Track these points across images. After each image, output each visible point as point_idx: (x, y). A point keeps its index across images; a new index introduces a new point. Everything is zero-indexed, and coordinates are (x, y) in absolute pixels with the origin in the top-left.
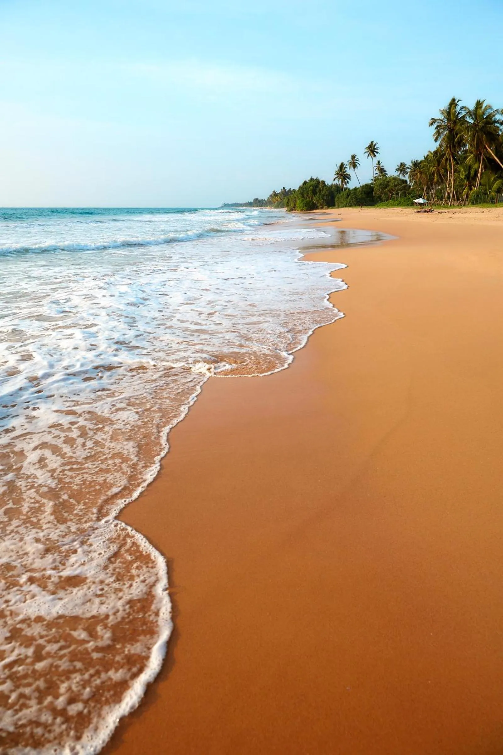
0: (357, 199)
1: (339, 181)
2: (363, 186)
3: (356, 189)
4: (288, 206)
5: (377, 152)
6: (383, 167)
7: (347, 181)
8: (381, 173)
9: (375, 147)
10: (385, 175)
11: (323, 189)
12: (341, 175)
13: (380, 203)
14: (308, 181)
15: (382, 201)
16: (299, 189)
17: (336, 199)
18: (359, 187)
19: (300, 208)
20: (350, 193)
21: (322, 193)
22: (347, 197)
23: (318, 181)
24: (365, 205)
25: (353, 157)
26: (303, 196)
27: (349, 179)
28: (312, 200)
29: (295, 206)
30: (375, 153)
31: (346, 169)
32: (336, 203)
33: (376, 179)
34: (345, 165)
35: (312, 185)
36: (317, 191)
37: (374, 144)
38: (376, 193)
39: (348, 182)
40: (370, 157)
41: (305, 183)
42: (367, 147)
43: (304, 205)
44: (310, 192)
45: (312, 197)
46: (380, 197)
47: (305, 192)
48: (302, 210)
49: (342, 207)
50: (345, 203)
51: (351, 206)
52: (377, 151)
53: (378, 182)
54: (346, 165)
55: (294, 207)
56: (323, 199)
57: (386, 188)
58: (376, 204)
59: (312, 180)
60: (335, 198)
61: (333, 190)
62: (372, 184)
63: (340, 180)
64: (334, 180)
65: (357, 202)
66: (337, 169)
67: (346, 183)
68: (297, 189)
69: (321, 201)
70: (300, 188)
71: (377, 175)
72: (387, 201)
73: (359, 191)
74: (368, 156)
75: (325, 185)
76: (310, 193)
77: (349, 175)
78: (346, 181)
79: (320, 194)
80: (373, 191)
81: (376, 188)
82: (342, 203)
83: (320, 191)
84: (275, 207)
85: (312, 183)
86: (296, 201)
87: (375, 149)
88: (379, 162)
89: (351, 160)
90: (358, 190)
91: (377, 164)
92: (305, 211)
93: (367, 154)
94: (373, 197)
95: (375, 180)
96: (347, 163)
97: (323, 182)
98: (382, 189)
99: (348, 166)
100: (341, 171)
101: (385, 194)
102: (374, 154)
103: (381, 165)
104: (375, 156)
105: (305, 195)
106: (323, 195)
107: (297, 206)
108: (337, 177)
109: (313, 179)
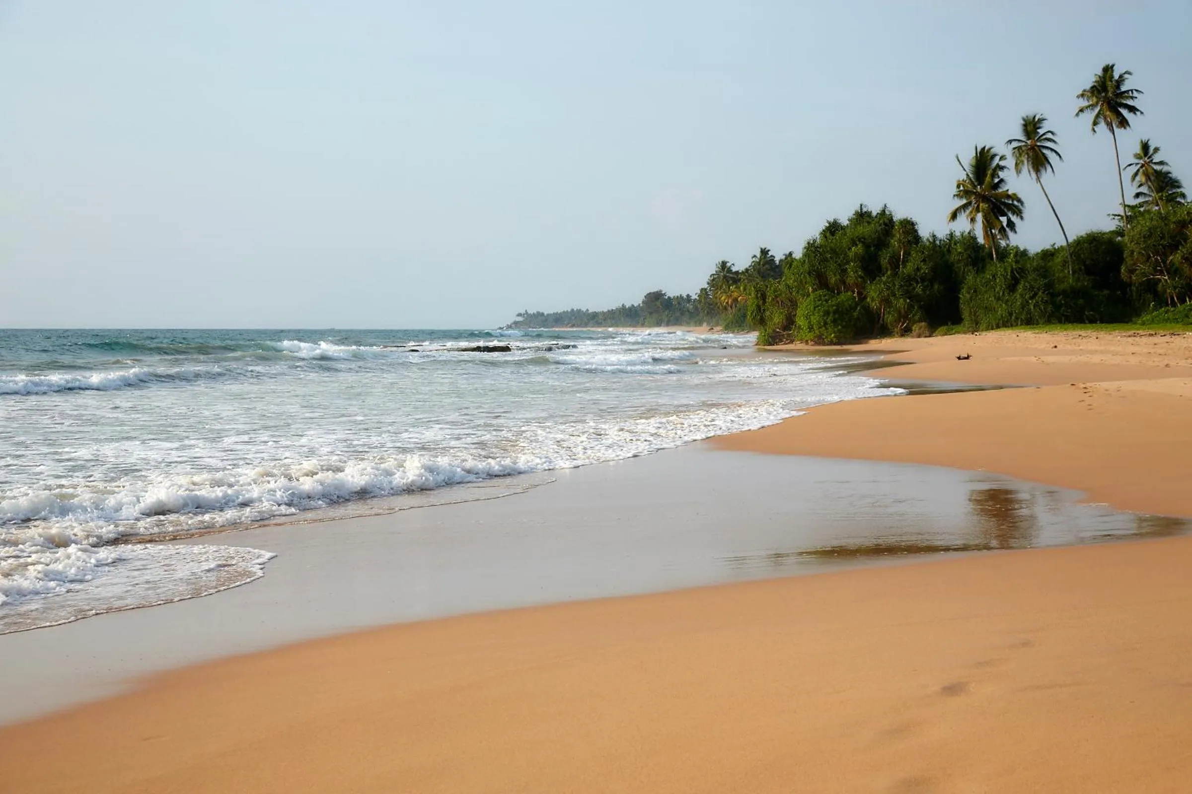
0: (1053, 295)
1: (973, 220)
2: (1079, 242)
3: (1048, 255)
4: (761, 321)
5: (1132, 109)
6: (1165, 169)
7: (1009, 221)
8: (1160, 189)
9: (1123, 89)
10: (1171, 199)
11: (907, 254)
12: (984, 198)
13: (1156, 308)
14: (844, 222)
15: (1161, 301)
16: (805, 255)
17: (964, 295)
18: (1064, 244)
19: (811, 328)
20: (1022, 271)
21: (908, 269)
22: (1012, 288)
23: (886, 221)
24: (1092, 321)
25: (1031, 126)
26: (822, 282)
27: (1018, 212)
28: (862, 297)
29: (789, 323)
30: (1124, 112)
31: (1002, 174)
32: (966, 314)
33: (1132, 215)
34: (996, 160)
35: (861, 239)
36: (884, 261)
37: (1116, 77)
38: (1132, 271)
39: (1011, 225)
40: (1102, 127)
41: (833, 228)
42: (1088, 86)
43: (830, 319)
44: (851, 267)
45: (861, 288)
46: (1151, 287)
47: (833, 266)
48: (819, 340)
49: (990, 328)
50: (1001, 310)
51: (1029, 322)
52: (1130, 102)
53: (1144, 224)
54: (1002, 158)
55: (786, 328)
56: (909, 294)
57: (1174, 247)
58: (1138, 315)
59: (862, 216)
60: (959, 291)
61: (953, 258)
62: (1120, 233)
63: (980, 217)
64: (954, 216)
65: (1057, 307)
66: (961, 173)
67: (1002, 230)
68: (798, 254)
69: (901, 303)
70: (811, 248)
71: (1141, 200)
72: (1183, 301)
73: (1065, 263)
74: (1095, 123)
75: (917, 239)
76: (853, 273)
77: (1015, 197)
78: (1004, 220)
79: (895, 274)
80: (1121, 260)
81: (1130, 245)
82: (988, 309)
83: (895, 263)
84: (728, 328)
85: (865, 230)
86: (794, 304)
87: (1122, 95)
88: (1145, 147)
89: (1023, 138)
90: (1058, 260)
91: (1137, 156)
92: (832, 343)
93: (1090, 116)
94: (1125, 286)
95: (1129, 219)
96: (1007, 151)
97: (909, 226)
98: (1157, 253)
99: (1010, 162)
100: (981, 183)
101: (1174, 272)
102: (1119, 114)
103: (1157, 158)
104: (1124, 123)
105: (833, 279)
106: (910, 280)
107: (801, 321)
108: (964, 207)
109: (869, 214)
